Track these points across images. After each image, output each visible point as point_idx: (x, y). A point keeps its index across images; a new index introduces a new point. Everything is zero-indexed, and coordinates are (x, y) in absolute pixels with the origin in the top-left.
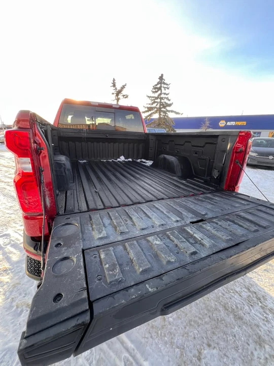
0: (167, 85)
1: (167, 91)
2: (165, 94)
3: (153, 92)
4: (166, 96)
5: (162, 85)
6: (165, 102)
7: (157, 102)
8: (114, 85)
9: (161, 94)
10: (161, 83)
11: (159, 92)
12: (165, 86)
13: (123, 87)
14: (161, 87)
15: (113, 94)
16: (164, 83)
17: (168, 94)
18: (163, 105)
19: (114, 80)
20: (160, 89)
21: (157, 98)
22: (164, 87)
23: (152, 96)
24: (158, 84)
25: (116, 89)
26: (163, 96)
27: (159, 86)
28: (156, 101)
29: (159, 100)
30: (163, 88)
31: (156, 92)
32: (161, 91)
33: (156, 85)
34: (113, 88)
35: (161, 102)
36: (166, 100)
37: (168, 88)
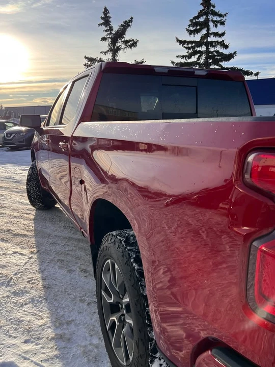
0: (220, 15)
1: (220, 29)
2: (216, 34)
3: (191, 32)
4: (220, 40)
5: (210, 17)
6: (217, 52)
7: (200, 52)
8: (106, 21)
9: (207, 35)
10: (207, 14)
11: (204, 31)
12: (216, 18)
13: (126, 25)
14: (207, 21)
15: (104, 39)
16: (215, 14)
17: (223, 34)
18: (213, 57)
19: (106, 11)
20: (205, 24)
21: (199, 44)
22: (213, 21)
23: (188, 40)
24: (200, 14)
25: (111, 29)
26: (211, 39)
27: (202, 19)
28: (198, 49)
29: (203, 48)
30: (211, 24)
31: (197, 31)
32: (208, 30)
33: (198, 17)
34: (104, 28)
35: (207, 52)
36: (219, 48)
37: (223, 23)
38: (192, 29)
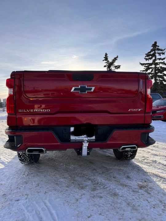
0: (162, 50)
2: (160, 59)
3: (147, 59)
4: (162, 61)
5: (157, 52)
6: (161, 67)
7: (151, 68)
8: (106, 58)
9: (155, 60)
10: (154, 50)
11: (154, 58)
12: (159, 52)
13: (115, 59)
14: (155, 53)
15: (105, 66)
16: (159, 50)
17: (164, 59)
18: (158, 69)
19: (106, 54)
20: (154, 55)
21: (151, 64)
22: (158, 53)
23: (145, 63)
24: (152, 51)
25: (108, 62)
26: (158, 61)
27: (152, 53)
28: (150, 67)
29: (153, 66)
30: (157, 55)
31: (150, 59)
32: (155, 57)
33: (150, 52)
34: (105, 61)
35: (155, 67)
36: (161, 65)
37: (163, 54)
38: (147, 58)
